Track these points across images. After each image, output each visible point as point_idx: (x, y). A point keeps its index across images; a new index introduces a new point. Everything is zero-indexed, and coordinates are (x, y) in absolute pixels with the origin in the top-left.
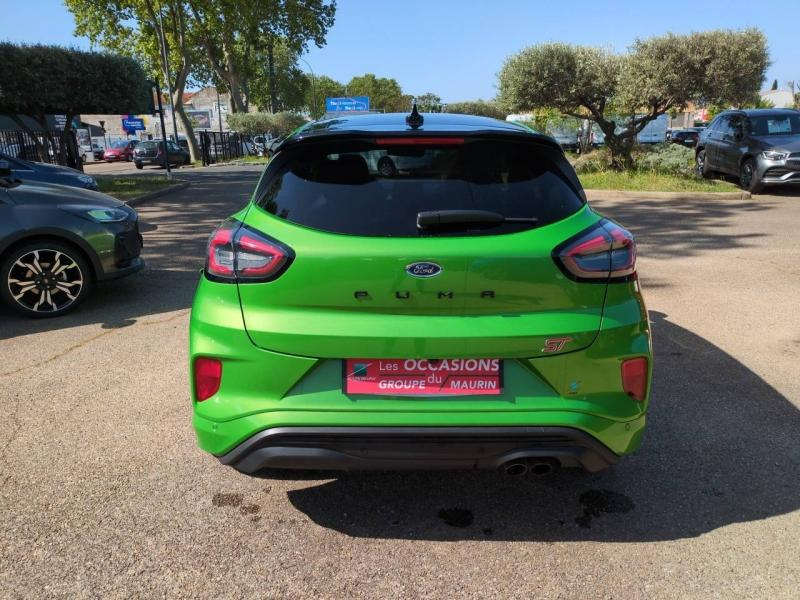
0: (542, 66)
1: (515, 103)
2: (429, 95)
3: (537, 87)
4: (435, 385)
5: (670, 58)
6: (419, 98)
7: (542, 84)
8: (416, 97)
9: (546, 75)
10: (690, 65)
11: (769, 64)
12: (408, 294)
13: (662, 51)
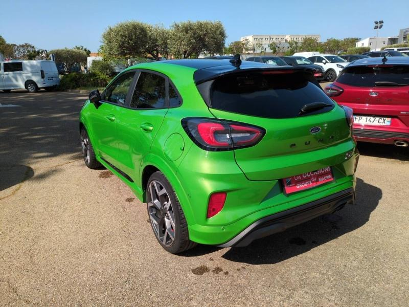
0: (130, 33)
1: (118, 51)
2: (26, 44)
3: (129, 43)
4: (314, 182)
5: (191, 32)
6: (20, 46)
7: (132, 42)
8: (18, 45)
9: (134, 37)
10: (199, 36)
11: (226, 37)
12: (309, 142)
13: (187, 29)
